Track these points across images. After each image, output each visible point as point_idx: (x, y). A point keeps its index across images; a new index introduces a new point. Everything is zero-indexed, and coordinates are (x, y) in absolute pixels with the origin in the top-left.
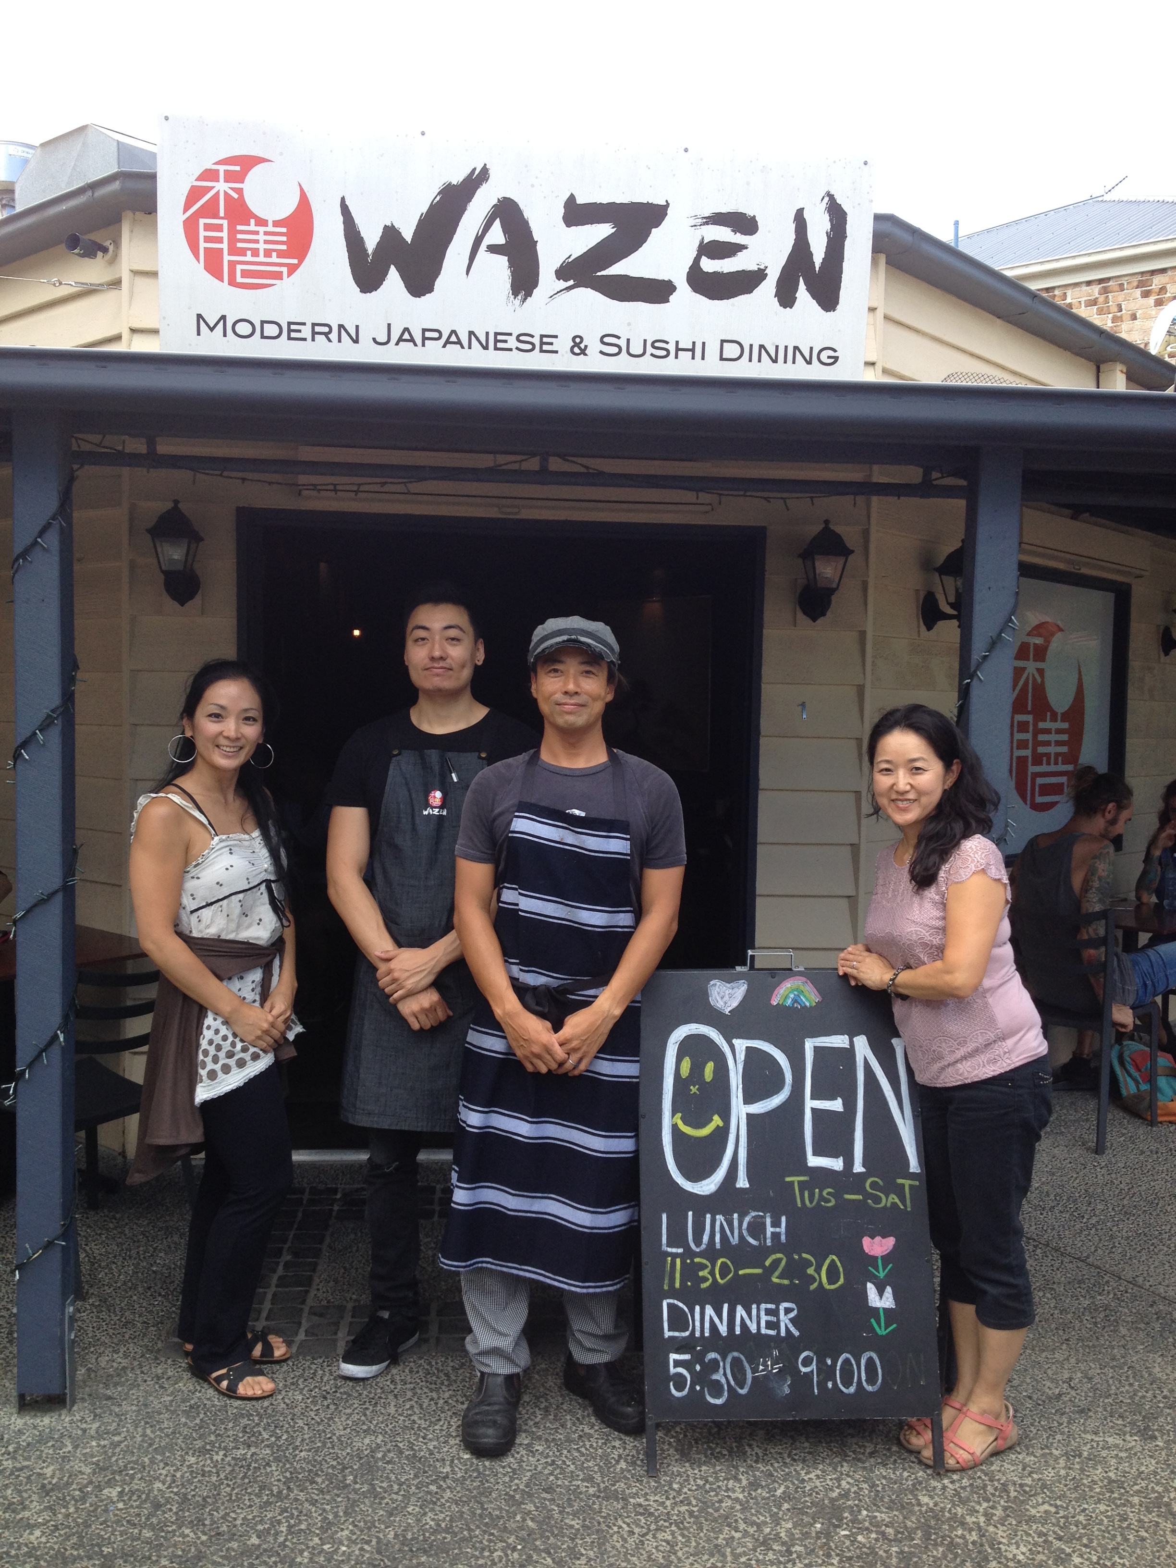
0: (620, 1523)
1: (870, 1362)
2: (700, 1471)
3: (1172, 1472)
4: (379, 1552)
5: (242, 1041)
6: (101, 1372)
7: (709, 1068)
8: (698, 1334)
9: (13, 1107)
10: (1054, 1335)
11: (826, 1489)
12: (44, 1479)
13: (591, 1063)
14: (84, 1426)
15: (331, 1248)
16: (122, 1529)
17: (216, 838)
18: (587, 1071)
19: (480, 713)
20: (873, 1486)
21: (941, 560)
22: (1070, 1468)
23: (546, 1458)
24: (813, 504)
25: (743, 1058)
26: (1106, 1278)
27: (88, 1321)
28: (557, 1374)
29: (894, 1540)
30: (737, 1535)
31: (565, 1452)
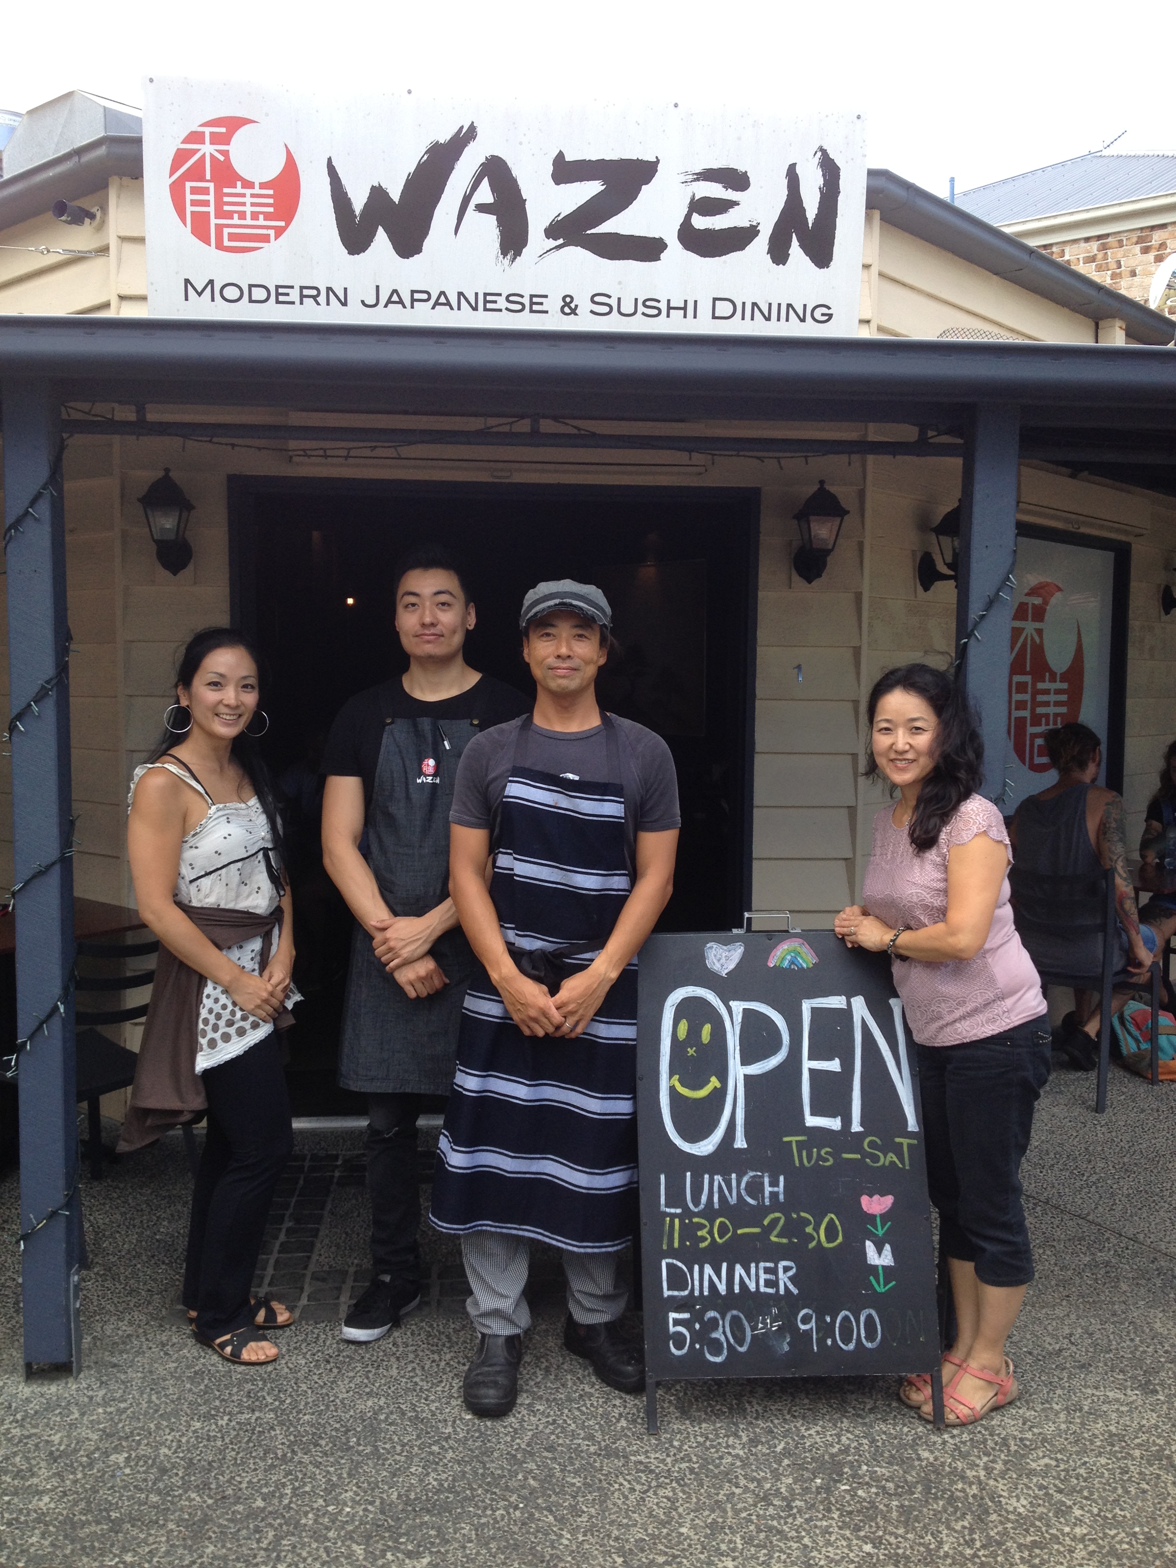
0: (621, 1480)
1: (869, 1319)
2: (700, 1428)
3: (1173, 1426)
4: (383, 1512)
5: (241, 1009)
6: (107, 1340)
7: (707, 1030)
8: (697, 1293)
9: (15, 1078)
10: (1054, 1292)
11: (826, 1446)
12: (52, 1446)
13: (587, 1026)
14: (91, 1393)
15: (332, 1214)
16: (130, 1493)
17: (214, 807)
18: (584, 1034)
19: (473, 678)
20: (873, 1441)
21: (938, 519)
22: (1070, 1423)
23: (547, 1417)
24: (807, 463)
25: (740, 1020)
26: (1107, 1235)
27: (93, 1290)
28: (558, 1335)
29: (895, 1495)
30: (738, 1491)
31: (566, 1411)
